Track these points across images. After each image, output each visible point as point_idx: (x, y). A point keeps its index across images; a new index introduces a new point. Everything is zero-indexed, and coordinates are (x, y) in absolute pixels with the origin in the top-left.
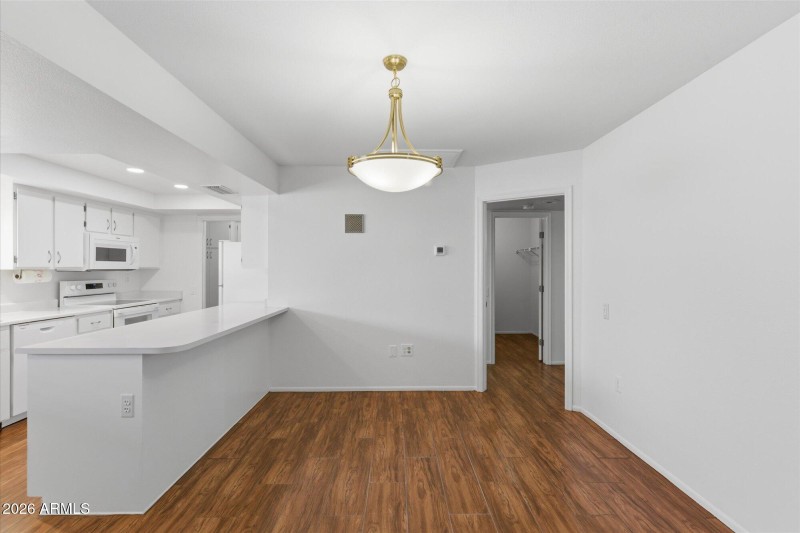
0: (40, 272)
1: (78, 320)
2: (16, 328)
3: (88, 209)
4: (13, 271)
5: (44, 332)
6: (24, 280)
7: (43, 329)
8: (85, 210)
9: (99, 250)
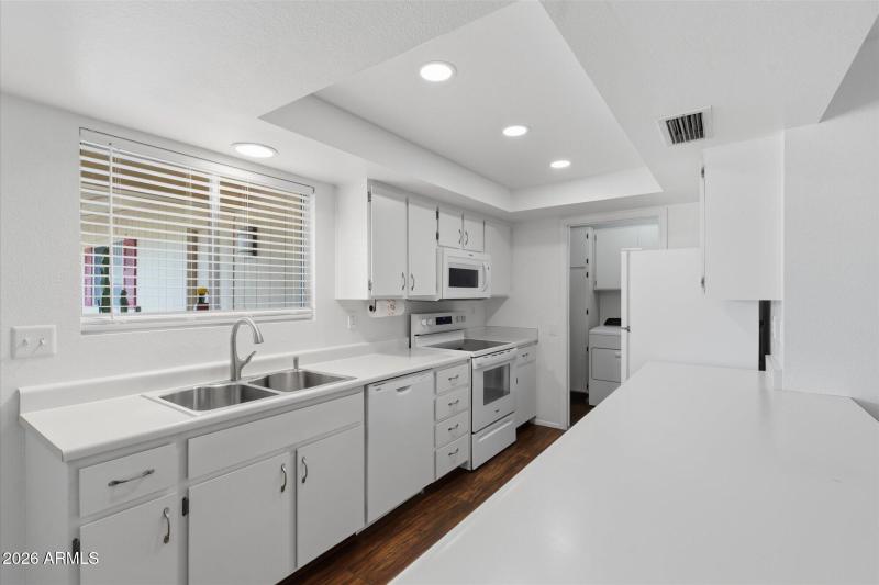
0: (393, 301)
1: (435, 375)
2: (372, 390)
3: (440, 215)
4: (365, 302)
5: (400, 393)
6: (378, 313)
7: (399, 390)
8: (438, 217)
9: (452, 271)
